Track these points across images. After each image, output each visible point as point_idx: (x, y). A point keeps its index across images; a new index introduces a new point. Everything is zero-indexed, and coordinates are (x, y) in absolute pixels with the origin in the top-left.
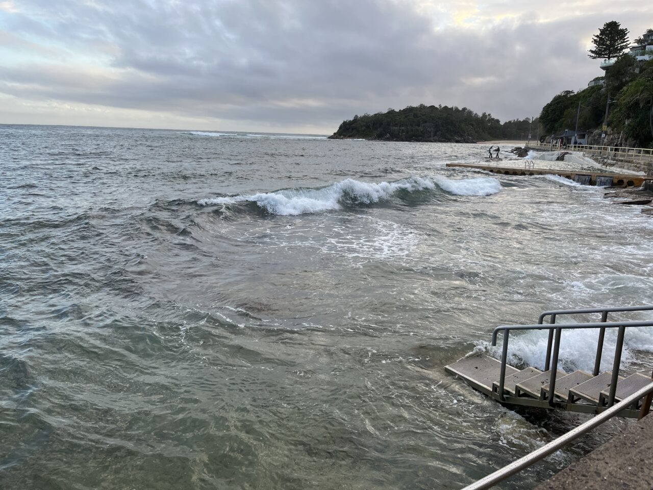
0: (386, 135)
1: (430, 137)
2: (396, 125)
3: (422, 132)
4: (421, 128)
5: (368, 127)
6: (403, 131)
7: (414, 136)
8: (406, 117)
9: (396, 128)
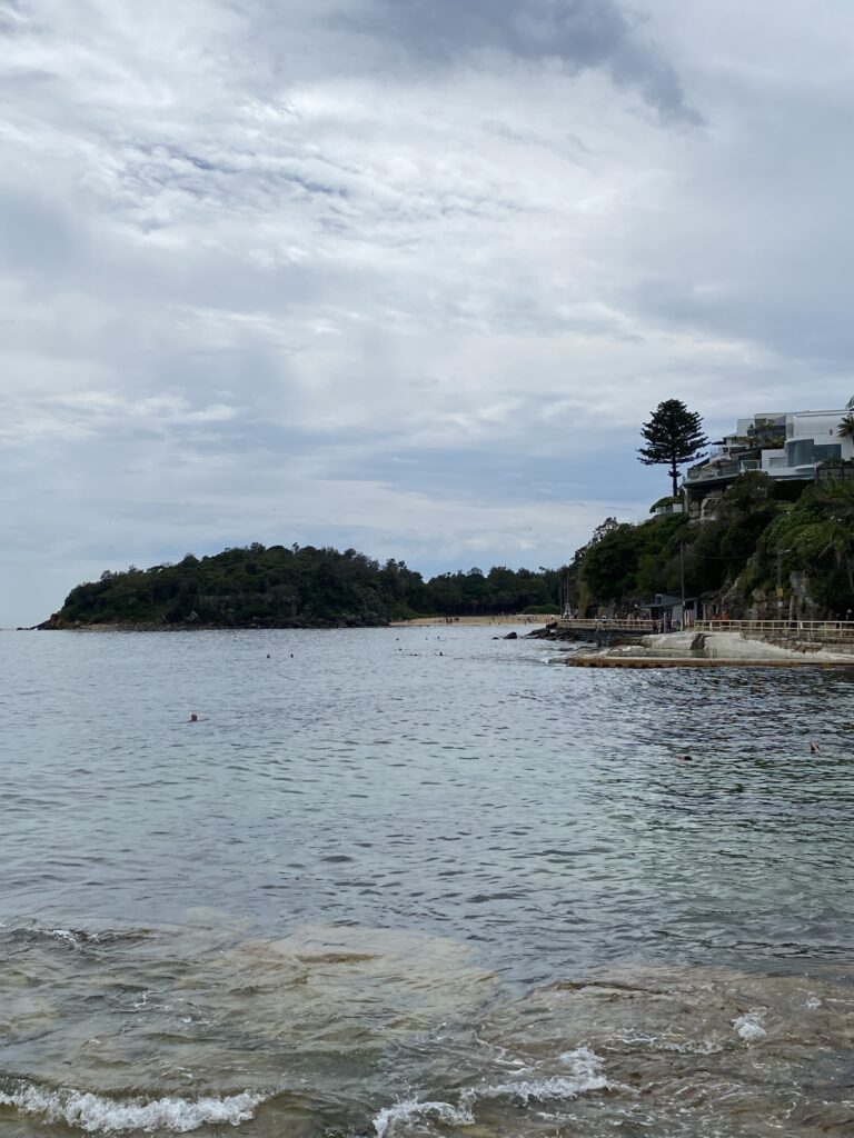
0: (188, 614)
1: (289, 615)
2: (210, 591)
3: (271, 604)
4: (268, 597)
5: (142, 598)
6: (228, 605)
7: (252, 614)
8: (230, 572)
9: (211, 598)
